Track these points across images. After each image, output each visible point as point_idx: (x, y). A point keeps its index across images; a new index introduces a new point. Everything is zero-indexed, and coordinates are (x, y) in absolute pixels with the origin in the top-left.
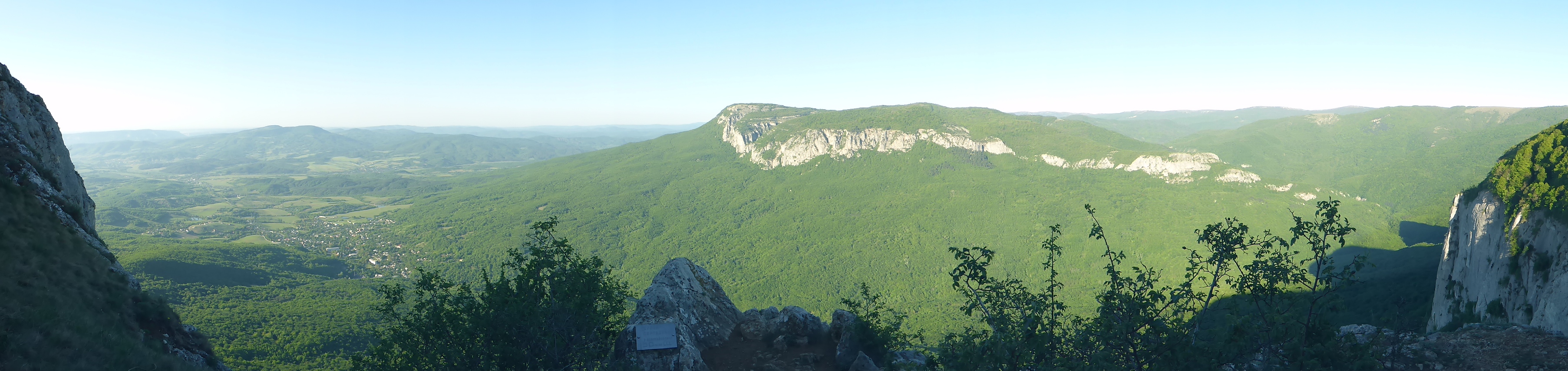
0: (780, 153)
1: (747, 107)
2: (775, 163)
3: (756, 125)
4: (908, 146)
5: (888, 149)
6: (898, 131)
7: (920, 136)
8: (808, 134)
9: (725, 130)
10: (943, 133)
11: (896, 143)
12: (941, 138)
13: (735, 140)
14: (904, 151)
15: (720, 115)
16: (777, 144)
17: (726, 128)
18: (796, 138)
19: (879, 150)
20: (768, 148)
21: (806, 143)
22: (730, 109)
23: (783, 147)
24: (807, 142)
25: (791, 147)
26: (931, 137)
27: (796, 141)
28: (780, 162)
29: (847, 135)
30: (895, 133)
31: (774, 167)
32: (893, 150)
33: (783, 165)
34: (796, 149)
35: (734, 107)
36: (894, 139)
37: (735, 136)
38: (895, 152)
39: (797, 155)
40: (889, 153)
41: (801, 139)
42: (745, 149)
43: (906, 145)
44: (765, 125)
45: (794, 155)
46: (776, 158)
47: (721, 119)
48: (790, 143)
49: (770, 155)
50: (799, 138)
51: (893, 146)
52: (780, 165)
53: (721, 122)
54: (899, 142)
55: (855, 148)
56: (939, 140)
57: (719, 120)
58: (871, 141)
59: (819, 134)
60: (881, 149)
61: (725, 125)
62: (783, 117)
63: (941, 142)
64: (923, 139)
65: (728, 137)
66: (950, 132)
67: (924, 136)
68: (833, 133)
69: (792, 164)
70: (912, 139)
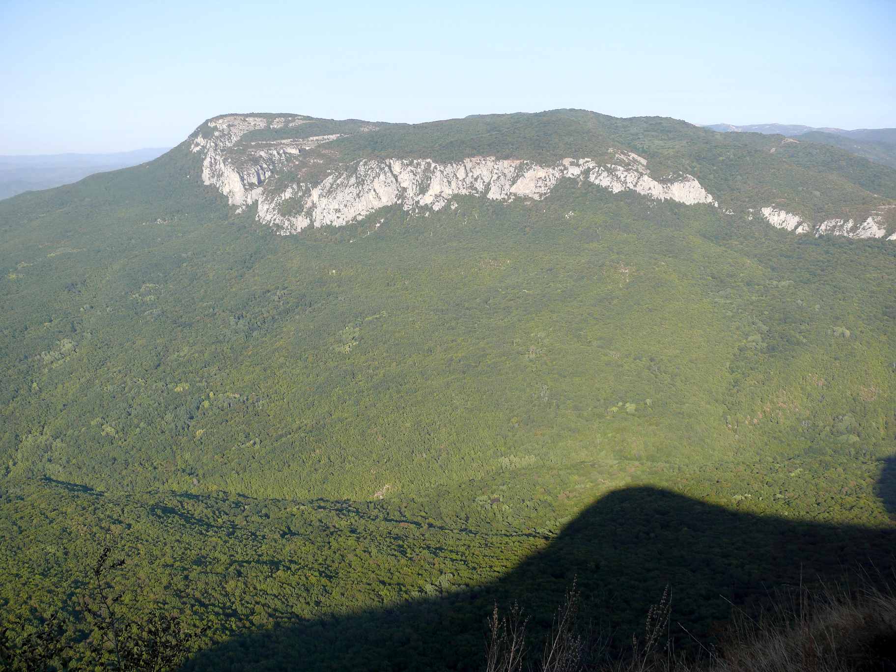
0: (309, 204)
1: (244, 120)
2: (301, 222)
3: (262, 154)
4: (543, 188)
5: (506, 194)
6: (525, 162)
7: (565, 172)
8: (361, 169)
9: (206, 163)
10: (609, 165)
11: (522, 183)
12: (605, 174)
13: (226, 182)
14: (536, 197)
15: (195, 135)
16: (304, 188)
17: (208, 160)
18: (338, 178)
19: (490, 196)
20: (288, 194)
21: (358, 184)
22: (212, 125)
23: (315, 193)
24: (360, 183)
25: (330, 192)
26: (587, 172)
27: (338, 182)
28: (311, 220)
29: (432, 168)
30: (520, 166)
31: (299, 230)
32: (515, 195)
33: (317, 224)
34: (340, 196)
35: (221, 121)
36: (517, 176)
37: (225, 175)
38: (519, 200)
39: (342, 207)
40: (510, 201)
41: (349, 177)
42: (244, 198)
43: (540, 187)
44: (278, 153)
45: (337, 207)
46: (303, 213)
47: (197, 145)
48: (328, 185)
49: (292, 208)
50: (345, 176)
51: (513, 190)
52: (311, 226)
53: (198, 148)
54: (526, 181)
55: (448, 192)
56: (601, 177)
57: (192, 146)
58: (476, 179)
59: (382, 169)
60: (494, 194)
61: (206, 154)
62: (311, 138)
63: (604, 181)
64: (571, 176)
65: (213, 177)
66: (621, 163)
67: (574, 172)
68: (408, 165)
69: (334, 224)
70: (551, 176)
